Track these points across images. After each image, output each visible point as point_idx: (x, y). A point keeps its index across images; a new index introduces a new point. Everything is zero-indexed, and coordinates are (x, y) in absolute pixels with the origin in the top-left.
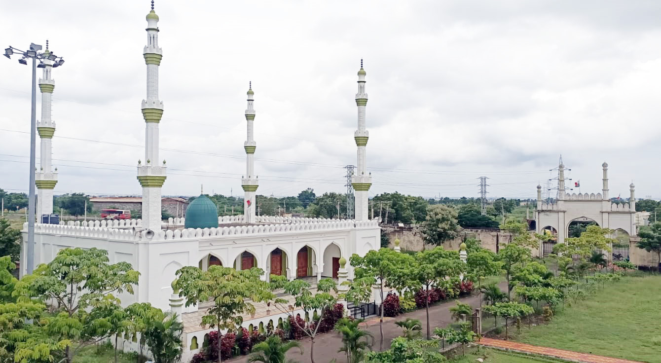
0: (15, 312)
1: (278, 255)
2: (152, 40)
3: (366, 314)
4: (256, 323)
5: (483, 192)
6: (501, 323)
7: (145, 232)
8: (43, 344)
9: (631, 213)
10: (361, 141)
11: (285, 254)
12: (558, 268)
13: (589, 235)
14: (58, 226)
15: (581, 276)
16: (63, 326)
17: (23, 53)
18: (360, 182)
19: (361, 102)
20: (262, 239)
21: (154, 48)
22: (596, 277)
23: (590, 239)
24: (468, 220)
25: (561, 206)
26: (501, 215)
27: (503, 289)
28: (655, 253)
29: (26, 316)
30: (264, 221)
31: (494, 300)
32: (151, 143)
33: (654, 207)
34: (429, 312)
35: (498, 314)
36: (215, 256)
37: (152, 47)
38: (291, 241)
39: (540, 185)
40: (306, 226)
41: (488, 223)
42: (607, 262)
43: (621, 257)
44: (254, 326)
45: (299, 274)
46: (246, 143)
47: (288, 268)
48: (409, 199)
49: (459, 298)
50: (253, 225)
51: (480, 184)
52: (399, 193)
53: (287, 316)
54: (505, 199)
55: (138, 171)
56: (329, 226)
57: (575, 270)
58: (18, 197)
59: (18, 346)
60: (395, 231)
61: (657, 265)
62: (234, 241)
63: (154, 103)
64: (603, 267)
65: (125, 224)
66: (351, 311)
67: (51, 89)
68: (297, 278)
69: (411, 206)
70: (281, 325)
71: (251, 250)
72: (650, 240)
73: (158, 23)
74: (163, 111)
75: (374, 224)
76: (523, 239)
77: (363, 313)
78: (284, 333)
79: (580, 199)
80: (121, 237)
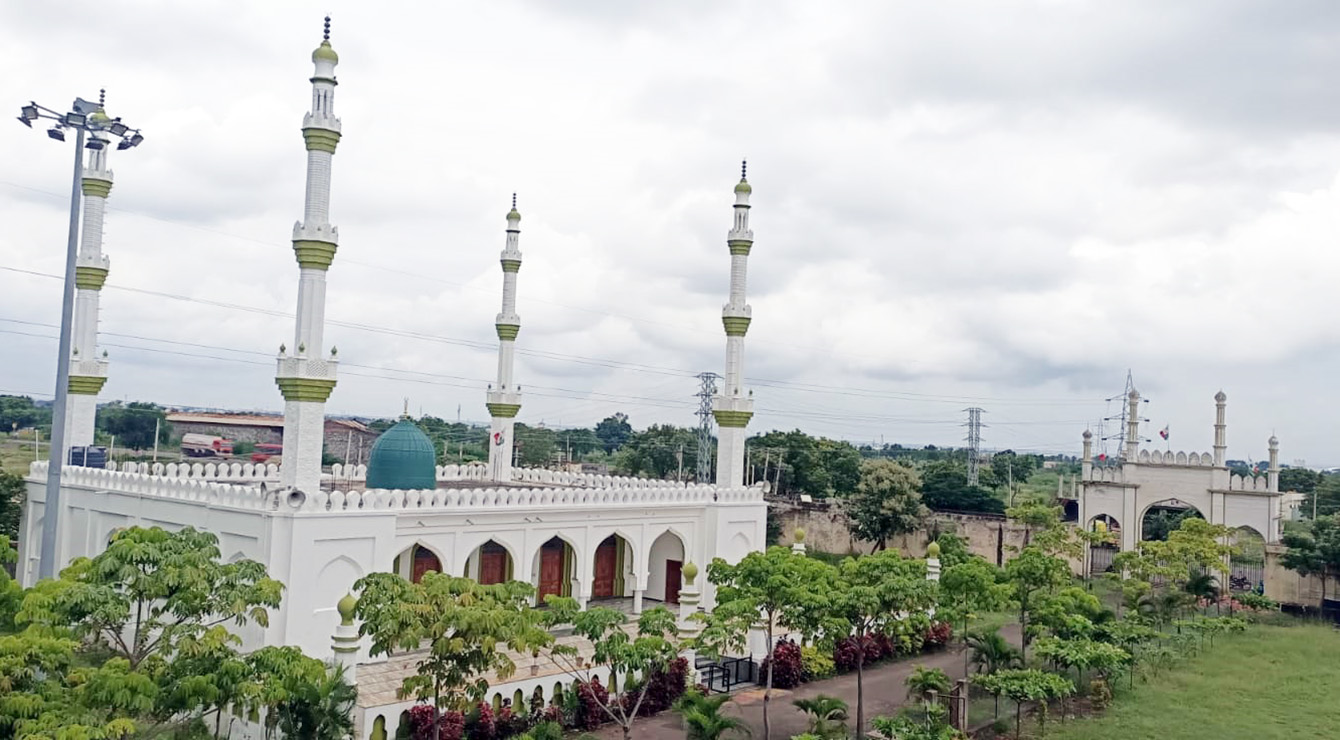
0: (17, 656)
1: (556, 552)
2: (322, 101)
3: (732, 681)
4: (508, 692)
5: (974, 438)
6: (1007, 710)
7: (288, 492)
8: (76, 726)
9: (1269, 496)
10: (735, 325)
11: (571, 548)
12: (1121, 601)
13: (1184, 536)
14: (104, 471)
15: (1167, 621)
16: (118, 690)
17: (58, 117)
18: (729, 410)
19: (739, 247)
20: (526, 517)
21: (326, 117)
22: (1199, 624)
23: (1186, 545)
24: (942, 494)
25: (1130, 474)
26: (1006, 486)
27: (1012, 640)
28: (1315, 579)
29: (38, 663)
30: (528, 479)
31: (993, 662)
32: (309, 310)
33: (1313, 484)
34: (863, 682)
35: (1003, 692)
36: (426, 547)
37: (322, 116)
38: (584, 524)
39: (1090, 431)
40: (616, 495)
41: (982, 502)
42: (1220, 594)
43: (1247, 583)
44: (503, 698)
45: (597, 591)
46: (499, 317)
47: (575, 579)
48: (822, 445)
49: (922, 654)
50: (508, 487)
51: (968, 421)
52: (802, 432)
53: (571, 680)
54: (1014, 454)
55: (278, 367)
56: (662, 495)
57: (1154, 606)
58: (17, 404)
59: (20, 727)
60: (794, 511)
61: (1318, 604)
62: (468, 519)
63: (319, 230)
64: (1211, 603)
65: (242, 473)
66: (703, 674)
67: (106, 190)
68: (592, 600)
69: (825, 459)
70: (558, 697)
71: (501, 539)
72: (1307, 552)
73: (336, 67)
74: (336, 246)
75: (754, 495)
76: (1053, 539)
77: (726, 676)
78: (564, 714)
79: (1168, 462)
80: (235, 501)
